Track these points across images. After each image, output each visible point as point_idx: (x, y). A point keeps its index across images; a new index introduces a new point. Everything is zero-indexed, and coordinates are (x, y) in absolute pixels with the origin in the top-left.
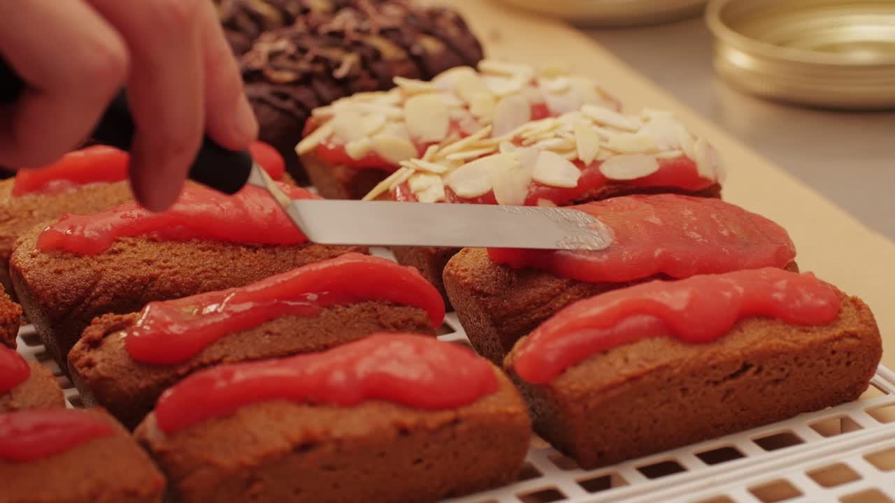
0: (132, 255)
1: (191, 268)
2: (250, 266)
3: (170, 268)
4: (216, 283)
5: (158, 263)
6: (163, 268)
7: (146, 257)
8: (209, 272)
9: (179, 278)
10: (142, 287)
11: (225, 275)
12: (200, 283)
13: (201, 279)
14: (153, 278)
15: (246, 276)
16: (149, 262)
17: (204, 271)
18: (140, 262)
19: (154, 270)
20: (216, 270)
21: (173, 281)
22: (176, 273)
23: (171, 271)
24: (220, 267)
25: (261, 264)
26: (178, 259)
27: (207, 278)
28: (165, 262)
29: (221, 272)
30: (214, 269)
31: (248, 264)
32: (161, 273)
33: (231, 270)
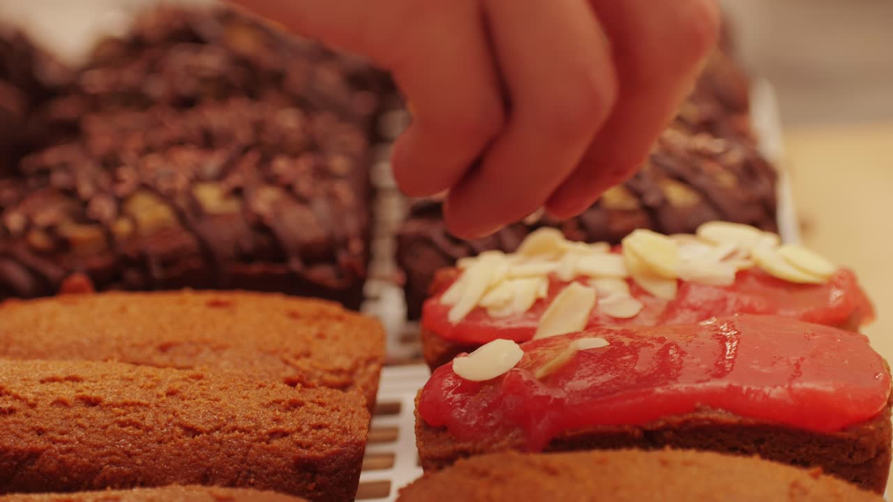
0: (23, 419)
1: (95, 446)
2: (179, 455)
3: (65, 442)
4: (121, 471)
5: (51, 434)
6: (54, 441)
7: (39, 424)
8: (118, 455)
9: (71, 457)
10: (15, 463)
11: (139, 461)
12: (101, 468)
13: (103, 464)
14: (34, 454)
15: (169, 468)
16: (40, 432)
17: (110, 454)
18: (27, 429)
19: (40, 443)
20: (129, 455)
21: (61, 461)
22: (69, 450)
23: (64, 447)
24: (137, 450)
25: (195, 454)
26: (81, 433)
27: (112, 463)
28: (62, 433)
29: (135, 457)
30: (126, 452)
31: (176, 452)
32: (48, 448)
33: (150, 457)
